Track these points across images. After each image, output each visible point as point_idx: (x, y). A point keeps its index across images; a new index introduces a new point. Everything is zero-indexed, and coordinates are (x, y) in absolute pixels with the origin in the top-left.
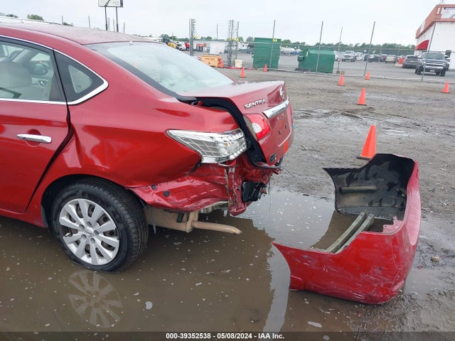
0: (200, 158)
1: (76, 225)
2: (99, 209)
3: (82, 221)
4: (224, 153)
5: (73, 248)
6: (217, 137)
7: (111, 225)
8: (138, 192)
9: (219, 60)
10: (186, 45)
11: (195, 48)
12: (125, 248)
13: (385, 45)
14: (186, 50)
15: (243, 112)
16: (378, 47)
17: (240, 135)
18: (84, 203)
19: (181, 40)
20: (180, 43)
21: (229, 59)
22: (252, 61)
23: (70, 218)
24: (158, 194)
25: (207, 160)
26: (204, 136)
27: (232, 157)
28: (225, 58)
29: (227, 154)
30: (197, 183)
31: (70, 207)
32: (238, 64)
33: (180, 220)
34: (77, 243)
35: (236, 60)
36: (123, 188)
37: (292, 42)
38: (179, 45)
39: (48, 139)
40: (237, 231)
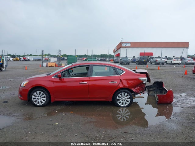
0: (143, 82)
2: (126, 94)
3: (122, 97)
5: (119, 104)
10: (24, 58)
12: (131, 101)
13: (101, 55)
14: (24, 60)
16: (99, 55)
18: (123, 93)
19: (21, 56)
20: (21, 58)
22: (67, 64)
24: (135, 90)
28: (57, 63)
31: (119, 95)
32: (63, 65)
36: (130, 89)
37: (67, 55)
38: (20, 59)
39: (116, 82)
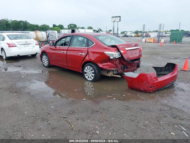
0: (110, 57)
1: (87, 72)
2: (91, 68)
3: (88, 71)
4: (115, 56)
5: (86, 77)
6: (113, 53)
7: (93, 71)
8: (98, 65)
9: (154, 40)
11: (144, 35)
12: (95, 76)
15: (119, 48)
17: (119, 53)
18: (89, 67)
21: (159, 39)
22: (169, 40)
23: (86, 70)
24: (102, 65)
25: (111, 58)
26: (110, 53)
27: (117, 58)
28: (157, 39)
29: (115, 57)
30: (110, 64)
31: (86, 68)
32: (162, 41)
33: (107, 73)
34: (87, 76)
35: (161, 40)
36: (96, 64)
38: (142, 35)
39: (84, 54)
40: (120, 77)
